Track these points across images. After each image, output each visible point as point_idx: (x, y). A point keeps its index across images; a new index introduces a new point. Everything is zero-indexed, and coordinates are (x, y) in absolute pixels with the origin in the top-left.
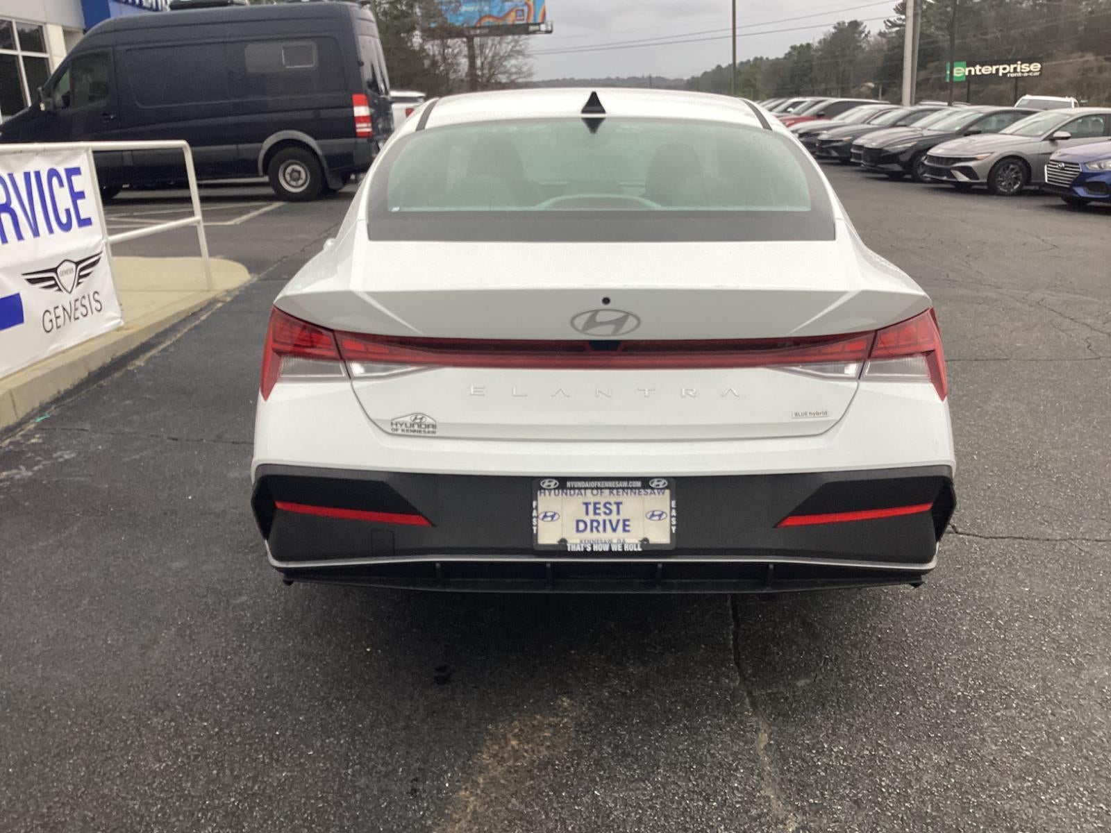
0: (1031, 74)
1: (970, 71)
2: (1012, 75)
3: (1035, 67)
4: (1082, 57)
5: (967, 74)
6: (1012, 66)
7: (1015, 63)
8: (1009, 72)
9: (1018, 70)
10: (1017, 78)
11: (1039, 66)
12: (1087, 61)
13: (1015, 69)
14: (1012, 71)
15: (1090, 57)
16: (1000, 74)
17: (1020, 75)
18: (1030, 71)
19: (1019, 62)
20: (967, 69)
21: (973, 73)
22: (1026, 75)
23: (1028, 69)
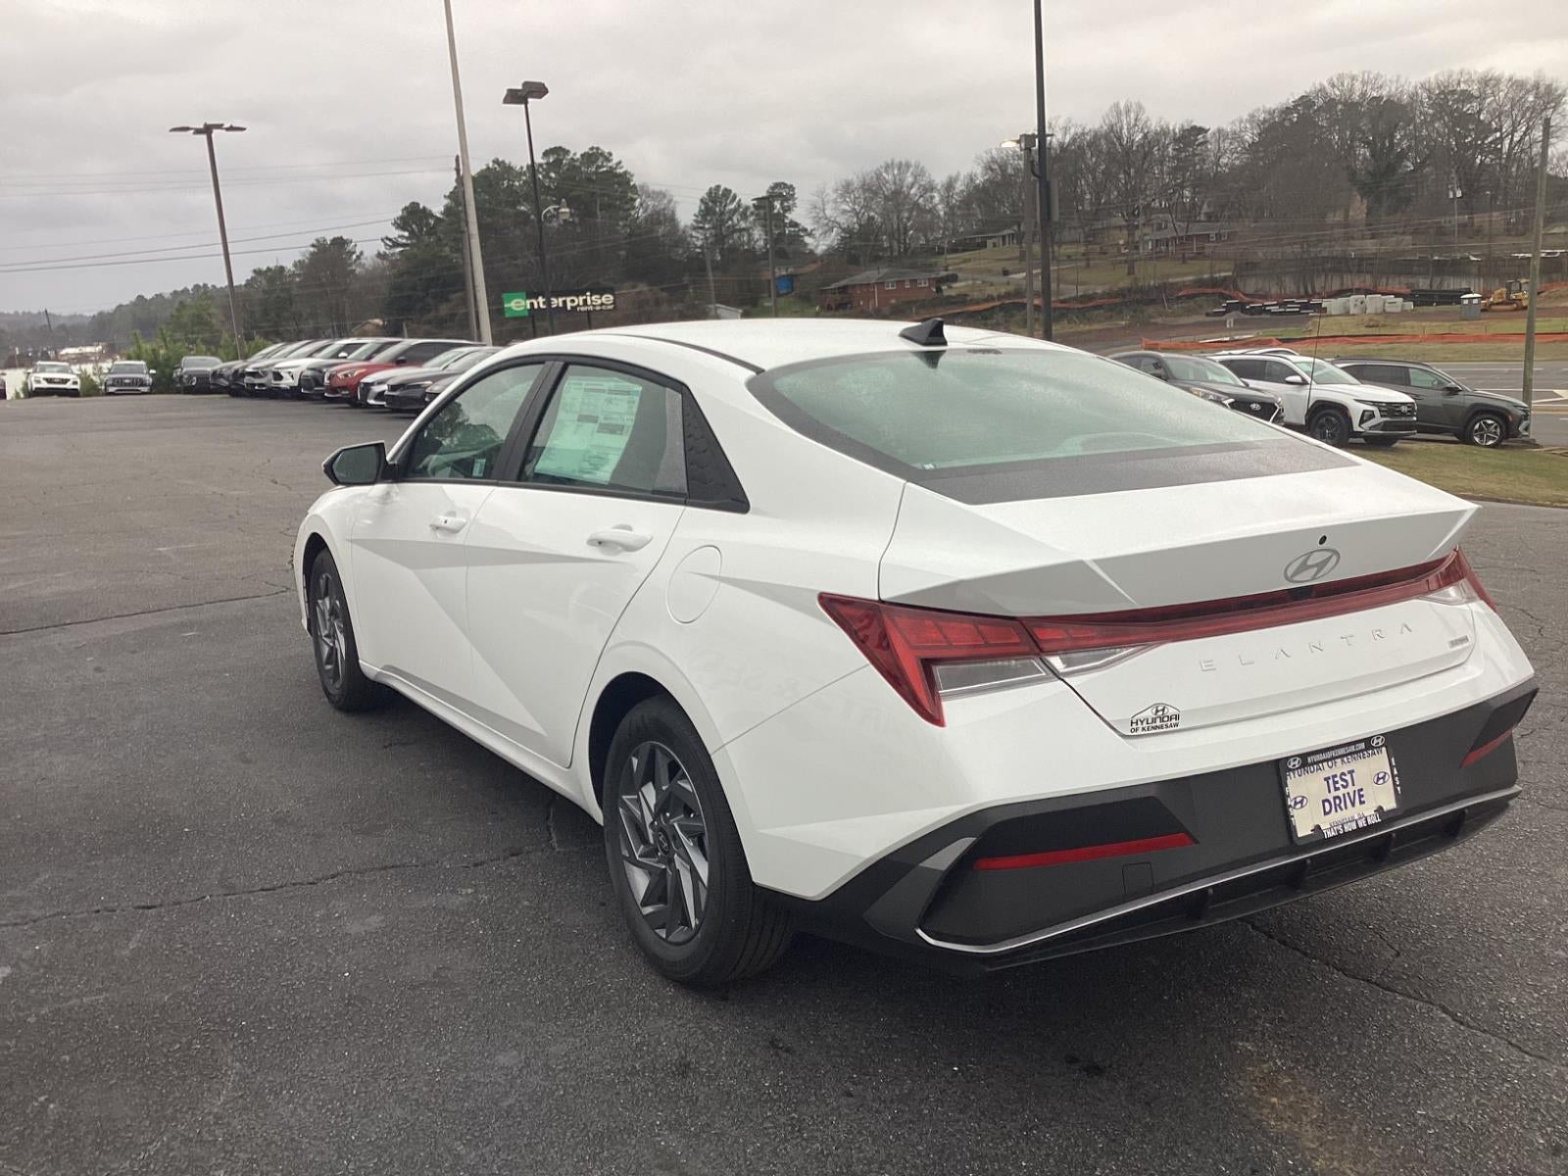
0: (604, 307)
1: (532, 304)
2: (583, 309)
3: (607, 299)
4: (634, 287)
5: (529, 307)
6: (581, 298)
7: (584, 294)
8: (578, 305)
9: (589, 302)
10: (588, 312)
11: (612, 298)
12: (640, 292)
13: (585, 301)
14: (581, 303)
15: (643, 287)
16: (569, 308)
17: (591, 308)
18: (602, 304)
19: (588, 294)
20: (528, 302)
21: (536, 306)
22: (598, 308)
23: (599, 302)
